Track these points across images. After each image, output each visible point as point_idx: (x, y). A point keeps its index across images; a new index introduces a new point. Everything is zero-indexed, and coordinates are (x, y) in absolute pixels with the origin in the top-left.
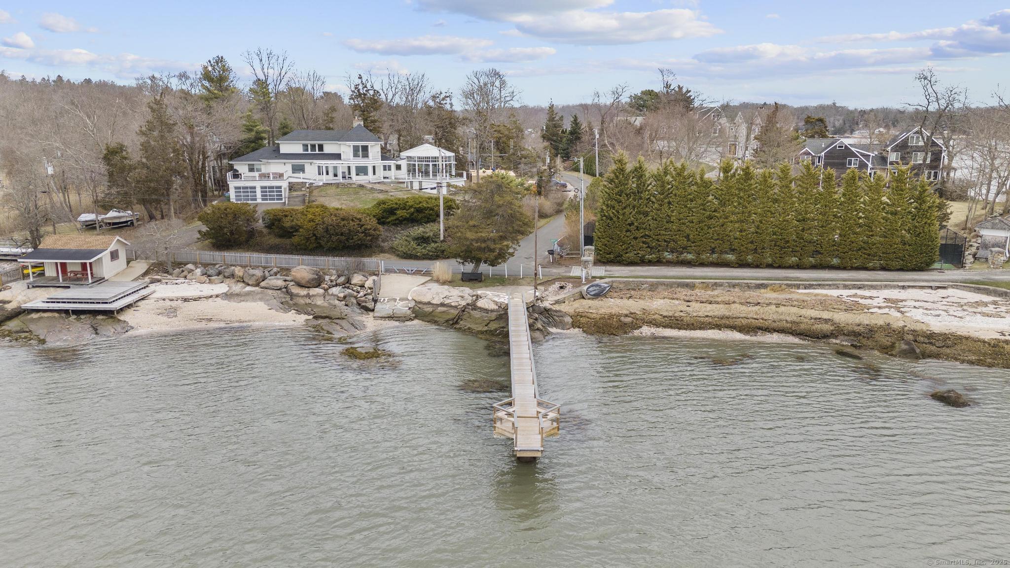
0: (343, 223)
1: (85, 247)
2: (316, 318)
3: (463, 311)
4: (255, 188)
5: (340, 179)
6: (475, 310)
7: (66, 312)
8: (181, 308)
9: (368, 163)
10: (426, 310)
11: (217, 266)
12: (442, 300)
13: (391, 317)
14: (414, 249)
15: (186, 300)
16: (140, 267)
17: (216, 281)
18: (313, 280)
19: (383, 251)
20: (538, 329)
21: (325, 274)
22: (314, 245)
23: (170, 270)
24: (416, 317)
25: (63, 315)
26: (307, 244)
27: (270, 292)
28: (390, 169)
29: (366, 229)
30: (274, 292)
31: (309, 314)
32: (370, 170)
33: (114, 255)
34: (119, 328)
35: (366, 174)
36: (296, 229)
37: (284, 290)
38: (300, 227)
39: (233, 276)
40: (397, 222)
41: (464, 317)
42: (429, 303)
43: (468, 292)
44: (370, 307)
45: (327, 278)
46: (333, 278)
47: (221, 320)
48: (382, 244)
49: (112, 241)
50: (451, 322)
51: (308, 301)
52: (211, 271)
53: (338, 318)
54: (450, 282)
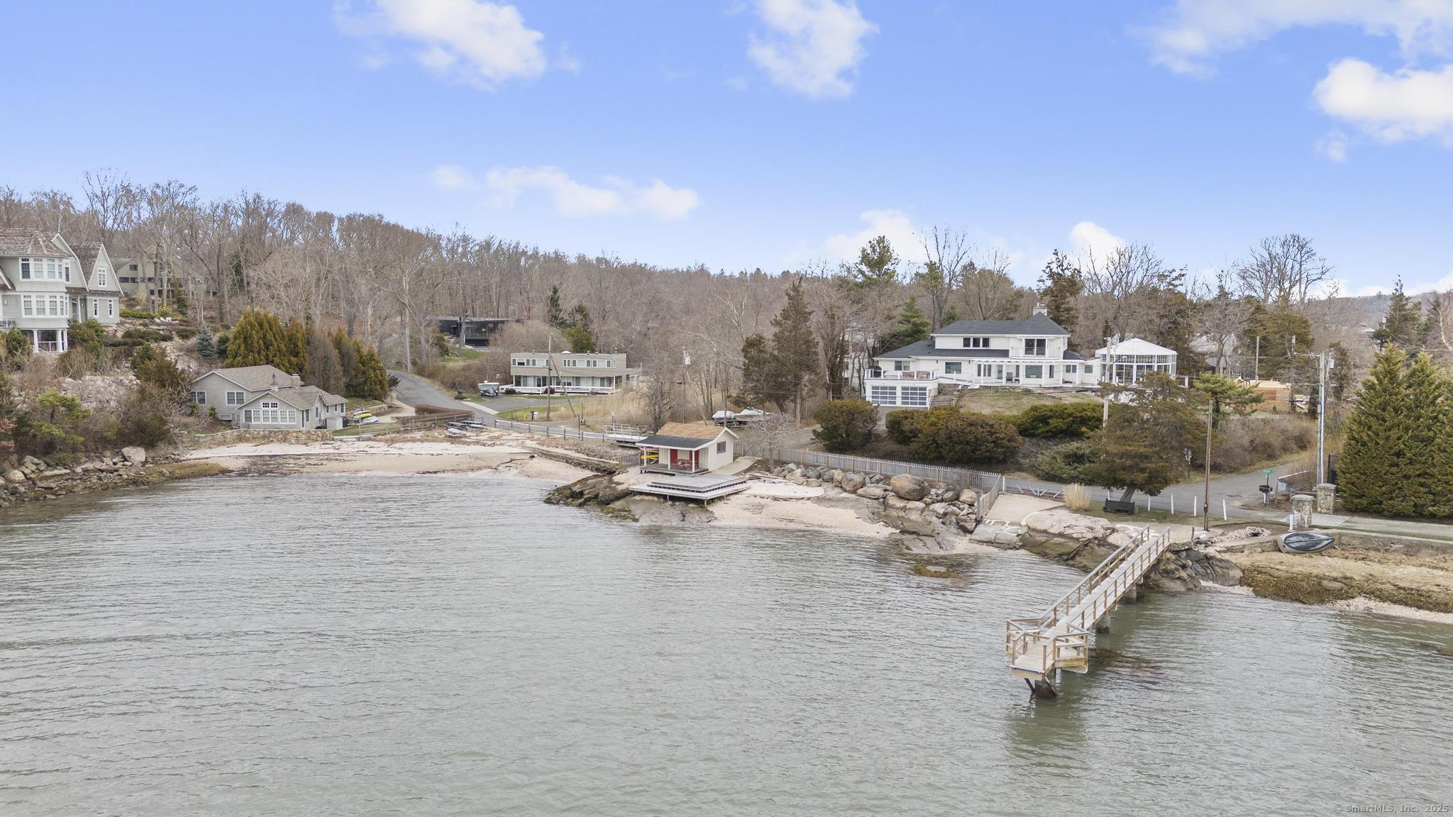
0: (969, 429)
1: (694, 436)
2: (903, 532)
3: (1086, 545)
4: (895, 388)
5: (1004, 382)
6: (1103, 546)
7: (664, 497)
8: (768, 506)
9: (1043, 361)
10: (1037, 538)
11: (819, 468)
12: (1062, 530)
13: (990, 543)
14: (1061, 468)
15: (776, 499)
16: (745, 463)
17: (813, 484)
18: (914, 491)
19: (1020, 468)
20: (1179, 578)
21: (932, 487)
22: (934, 455)
23: (772, 469)
24: (1022, 547)
25: (662, 500)
26: (927, 452)
27: (866, 500)
28: (1074, 371)
29: (997, 438)
30: (870, 501)
31: (896, 527)
32: (1045, 371)
33: (721, 447)
34: (704, 517)
35: (1039, 376)
36: (915, 433)
37: (881, 500)
38: (920, 431)
39: (831, 480)
40: (1050, 434)
41: (1084, 553)
42: (1045, 532)
43: (1102, 524)
44: (969, 527)
45: (933, 491)
46: (939, 492)
47: (803, 523)
48: (1022, 460)
49: (720, 431)
50: (1065, 557)
51: (902, 514)
52: (811, 473)
53: (926, 535)
54: (1086, 510)
